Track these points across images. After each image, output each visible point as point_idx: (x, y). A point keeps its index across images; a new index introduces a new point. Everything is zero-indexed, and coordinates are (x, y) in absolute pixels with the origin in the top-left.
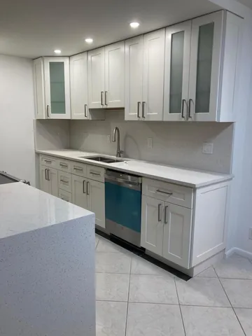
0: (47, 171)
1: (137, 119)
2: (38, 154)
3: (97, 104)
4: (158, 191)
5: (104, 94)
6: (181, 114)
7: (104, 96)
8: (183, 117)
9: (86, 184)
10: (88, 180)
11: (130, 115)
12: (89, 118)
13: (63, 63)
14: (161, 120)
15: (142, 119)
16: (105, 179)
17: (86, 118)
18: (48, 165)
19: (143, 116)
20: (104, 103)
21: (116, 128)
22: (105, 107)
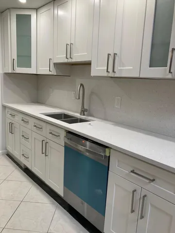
0: (11, 124)
1: (106, 74)
2: (4, 107)
3: (61, 58)
4: (133, 172)
5: (69, 47)
6: (168, 68)
7: (69, 48)
8: (170, 72)
9: (45, 145)
10: (48, 141)
11: (98, 69)
12: (54, 72)
13: (30, 16)
14: (137, 75)
15: (111, 74)
16: (65, 143)
17: (50, 73)
18: (12, 118)
19: (113, 71)
20: (69, 57)
21: (82, 85)
22: (70, 60)
